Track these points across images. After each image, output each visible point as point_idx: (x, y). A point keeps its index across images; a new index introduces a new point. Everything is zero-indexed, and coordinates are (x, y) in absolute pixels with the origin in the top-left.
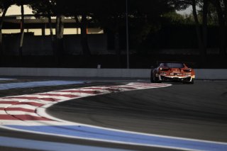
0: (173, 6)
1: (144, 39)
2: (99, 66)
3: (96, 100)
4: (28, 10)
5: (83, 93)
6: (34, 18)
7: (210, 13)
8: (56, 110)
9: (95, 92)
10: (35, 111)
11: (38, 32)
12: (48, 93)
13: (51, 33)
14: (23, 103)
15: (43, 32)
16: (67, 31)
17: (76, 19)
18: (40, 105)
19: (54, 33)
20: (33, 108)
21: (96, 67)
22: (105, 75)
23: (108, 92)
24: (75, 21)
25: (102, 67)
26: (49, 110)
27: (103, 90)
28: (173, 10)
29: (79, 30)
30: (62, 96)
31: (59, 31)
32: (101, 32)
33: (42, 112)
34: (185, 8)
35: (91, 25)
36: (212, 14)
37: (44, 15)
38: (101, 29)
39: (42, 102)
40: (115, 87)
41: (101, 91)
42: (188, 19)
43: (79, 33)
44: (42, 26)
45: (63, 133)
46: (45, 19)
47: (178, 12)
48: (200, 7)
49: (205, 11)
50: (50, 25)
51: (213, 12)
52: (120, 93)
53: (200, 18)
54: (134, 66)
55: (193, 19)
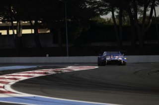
0: (99, 12)
1: (78, 36)
2: (48, 55)
5: (36, 74)
6: (1, 23)
7: (124, 17)
8: (18, 86)
9: (45, 73)
10: (3, 87)
11: (4, 32)
12: (12, 74)
13: (14, 33)
15: (8, 32)
16: (25, 32)
17: (31, 23)
18: (7, 83)
19: (16, 33)
20: (2, 85)
21: (45, 56)
22: (52, 62)
23: (54, 73)
24: (30, 24)
25: (49, 56)
26: (13, 86)
27: (50, 71)
28: (98, 15)
29: (33, 30)
30: (22, 77)
31: (19, 32)
32: (49, 31)
33: (8, 88)
34: (106, 14)
35: (41, 27)
36: (125, 18)
37: (8, 21)
38: (48, 29)
39: (8, 80)
40: (59, 70)
41: (49, 72)
42: (109, 21)
43: (33, 32)
44: (7, 28)
45: (23, 102)
46: (9, 23)
47: (101, 17)
48: (117, 13)
49: (121, 16)
50: (13, 27)
51: (126, 16)
52: (62, 73)
53: (117, 21)
55: (112, 21)
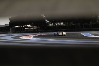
3: (39, 36)
4: (30, 25)
5: (37, 35)
8: (34, 37)
11: (31, 28)
14: (29, 36)
16: (35, 28)
17: (36, 26)
26: (33, 37)
30: (34, 36)
33: (32, 37)
38: (39, 28)
44: (32, 27)
49: (53, 25)
50: (33, 27)
54: (44, 32)
